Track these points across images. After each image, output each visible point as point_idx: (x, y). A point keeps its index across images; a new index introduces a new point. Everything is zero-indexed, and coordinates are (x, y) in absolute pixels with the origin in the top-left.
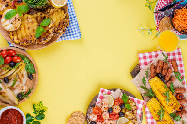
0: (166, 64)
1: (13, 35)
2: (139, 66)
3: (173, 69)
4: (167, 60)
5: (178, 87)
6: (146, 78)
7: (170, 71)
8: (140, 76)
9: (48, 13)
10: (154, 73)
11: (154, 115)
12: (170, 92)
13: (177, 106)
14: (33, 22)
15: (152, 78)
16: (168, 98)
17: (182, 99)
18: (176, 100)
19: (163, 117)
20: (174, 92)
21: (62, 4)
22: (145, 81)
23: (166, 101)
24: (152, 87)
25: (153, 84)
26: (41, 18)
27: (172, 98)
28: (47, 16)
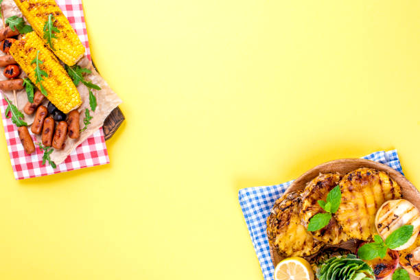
0: (45, 143)
1: (393, 190)
2: (106, 135)
3: (31, 133)
4: (44, 151)
5: (16, 93)
6: (90, 108)
7: (37, 127)
8: (102, 113)
9: (315, 245)
10: (71, 121)
11: (66, 26)
12: (34, 79)
13: (16, 49)
14: (349, 221)
15: (76, 111)
16: (37, 67)
17: (7, 66)
18: (19, 63)
19: (46, 23)
20: (26, 81)
21: (285, 265)
22: (91, 103)
23: (42, 59)
24: (75, 88)
25: (73, 96)
26: (330, 233)
27: (28, 66)
28: (317, 238)
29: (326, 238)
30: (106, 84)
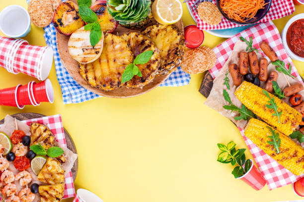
0: (254, 54)
1: (86, 72)
2: (209, 74)
3: (267, 58)
4: (253, 47)
5: (288, 85)
6: (228, 91)
7: (264, 64)
8: (217, 90)
9: (149, 32)
10: (238, 77)
11: (264, 147)
12: (277, 100)
13: (297, 119)
14: (122, 50)
15: (237, 86)
16: (277, 110)
17: (301, 103)
18: (291, 108)
19: (279, 146)
20: (283, 96)
21: (174, 19)
22: (228, 95)
23: (275, 117)
24: (243, 103)
25: (242, 97)
26: (137, 41)
27: (283, 108)
28: (148, 38)
29: (141, 38)
30: (221, 113)
